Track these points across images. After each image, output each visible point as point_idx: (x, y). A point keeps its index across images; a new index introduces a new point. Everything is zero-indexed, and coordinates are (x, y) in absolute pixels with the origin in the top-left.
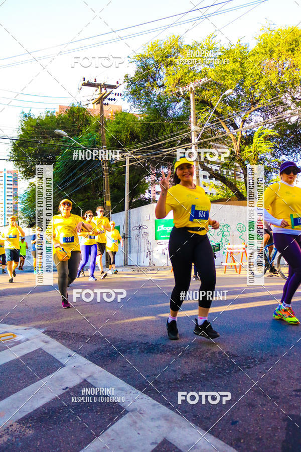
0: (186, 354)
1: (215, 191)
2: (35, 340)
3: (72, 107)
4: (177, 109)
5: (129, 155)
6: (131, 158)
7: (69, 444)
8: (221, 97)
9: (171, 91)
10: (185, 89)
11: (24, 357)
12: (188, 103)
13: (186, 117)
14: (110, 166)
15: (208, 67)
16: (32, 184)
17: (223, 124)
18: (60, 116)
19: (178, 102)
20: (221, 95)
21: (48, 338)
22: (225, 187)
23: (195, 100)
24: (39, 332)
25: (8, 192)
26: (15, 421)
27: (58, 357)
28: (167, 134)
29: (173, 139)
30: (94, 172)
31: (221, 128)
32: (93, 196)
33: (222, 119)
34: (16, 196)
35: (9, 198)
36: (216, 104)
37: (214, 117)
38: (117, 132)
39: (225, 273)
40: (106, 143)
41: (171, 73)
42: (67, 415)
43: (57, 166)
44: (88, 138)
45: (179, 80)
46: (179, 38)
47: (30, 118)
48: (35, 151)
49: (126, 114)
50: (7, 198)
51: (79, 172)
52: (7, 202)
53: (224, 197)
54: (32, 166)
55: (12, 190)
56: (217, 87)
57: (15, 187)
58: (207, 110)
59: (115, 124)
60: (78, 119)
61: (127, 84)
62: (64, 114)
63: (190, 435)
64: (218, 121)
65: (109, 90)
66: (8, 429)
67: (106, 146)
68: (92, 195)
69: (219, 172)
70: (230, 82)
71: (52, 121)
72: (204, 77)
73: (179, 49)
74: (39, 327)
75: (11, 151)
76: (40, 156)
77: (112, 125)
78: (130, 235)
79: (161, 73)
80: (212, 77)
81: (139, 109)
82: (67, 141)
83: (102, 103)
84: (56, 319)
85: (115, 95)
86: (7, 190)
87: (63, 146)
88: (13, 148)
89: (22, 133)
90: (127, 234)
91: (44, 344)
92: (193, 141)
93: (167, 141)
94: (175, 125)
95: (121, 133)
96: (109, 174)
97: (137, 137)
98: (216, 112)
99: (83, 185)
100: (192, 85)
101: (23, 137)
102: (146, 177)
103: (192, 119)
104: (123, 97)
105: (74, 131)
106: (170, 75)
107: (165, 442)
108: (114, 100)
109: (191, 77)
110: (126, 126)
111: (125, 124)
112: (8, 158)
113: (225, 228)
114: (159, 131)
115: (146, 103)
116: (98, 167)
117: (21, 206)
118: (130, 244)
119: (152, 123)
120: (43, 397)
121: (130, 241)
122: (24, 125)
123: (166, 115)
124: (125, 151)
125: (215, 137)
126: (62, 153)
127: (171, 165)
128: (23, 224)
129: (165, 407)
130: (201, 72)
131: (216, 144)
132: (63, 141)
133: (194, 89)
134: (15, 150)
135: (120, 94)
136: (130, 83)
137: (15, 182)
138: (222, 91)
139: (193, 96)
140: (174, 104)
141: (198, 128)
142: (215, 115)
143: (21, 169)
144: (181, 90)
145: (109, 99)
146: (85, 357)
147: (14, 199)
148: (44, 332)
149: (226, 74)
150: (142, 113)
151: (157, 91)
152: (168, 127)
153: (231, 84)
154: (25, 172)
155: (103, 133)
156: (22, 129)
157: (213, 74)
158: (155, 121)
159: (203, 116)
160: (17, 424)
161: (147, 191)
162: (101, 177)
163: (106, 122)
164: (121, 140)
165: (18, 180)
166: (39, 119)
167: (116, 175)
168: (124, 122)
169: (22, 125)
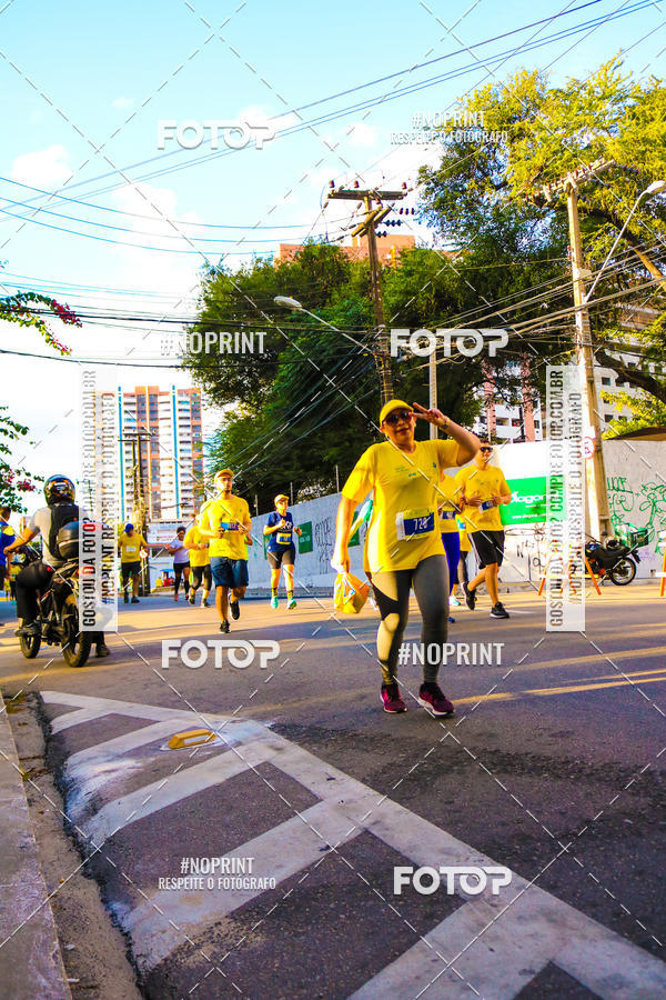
0: (588, 775)
1: (630, 412)
2: (255, 745)
3: (308, 247)
4: (539, 233)
7: (340, 967)
8: (639, 199)
9: (524, 195)
10: (554, 188)
11: (234, 781)
12: (562, 218)
13: (560, 249)
14: (395, 368)
15: (605, 134)
16: (228, 416)
17: (644, 261)
18: (283, 266)
19: (539, 217)
20: (637, 195)
21: (282, 741)
22: (654, 402)
23: (580, 210)
24: (262, 727)
25: (181, 435)
26: (224, 914)
27: (305, 780)
28: (517, 290)
29: (530, 301)
30: (361, 384)
31: (641, 268)
32: (360, 435)
33: (642, 249)
34: (198, 444)
35: (184, 446)
36: (626, 218)
37: (623, 245)
38: (407, 293)
39: (662, 594)
40: (385, 319)
41: (522, 155)
42: (332, 906)
43: (282, 374)
44: (345, 310)
45: (541, 169)
46: (536, 76)
47: (221, 275)
49: (426, 253)
50: (180, 446)
52: (180, 455)
53: (652, 423)
54: (229, 377)
55: (189, 430)
56: (627, 179)
57: (195, 422)
58: (607, 231)
59: (401, 277)
60: (321, 272)
61: (426, 186)
62: (291, 263)
63: (609, 956)
64: (632, 253)
65: (386, 203)
66: (211, 930)
67: (384, 326)
68: (359, 431)
69: (640, 368)
70: (659, 163)
71: (267, 278)
72: (596, 158)
73: (537, 101)
74: (261, 718)
77: (395, 279)
79: (500, 158)
80: (616, 155)
81: (453, 241)
82: (301, 318)
83: (373, 231)
84: (296, 698)
85: (401, 213)
86: (179, 430)
87: (294, 331)
89: (205, 308)
91: (274, 753)
92: (577, 304)
93: (519, 305)
94: (534, 270)
95: (415, 294)
97: (452, 301)
98: (627, 235)
99: (339, 411)
100: (570, 178)
101: (209, 317)
102: (475, 389)
103: (574, 254)
104: (418, 216)
105: (316, 298)
106: (519, 159)
107: (552, 970)
108: (399, 223)
109: (568, 161)
110: (427, 279)
111: (423, 275)
112: (179, 362)
113: (657, 494)
114: (498, 284)
115: (469, 226)
116: (370, 372)
117: (209, 463)
119: (483, 269)
120: (280, 867)
122: (209, 291)
123: (514, 249)
125: (627, 291)
126: (291, 346)
127: (528, 358)
129: (548, 893)
130: (589, 147)
131: (629, 307)
132: (292, 321)
133: (574, 186)
135: (410, 211)
136: (432, 185)
137: (196, 412)
138: (639, 185)
139: (573, 202)
140: (531, 223)
141: (588, 273)
142: (625, 241)
143: (207, 385)
144: (546, 191)
145: (388, 223)
146: (364, 781)
147: (194, 448)
148: (272, 729)
149: (647, 146)
150: (459, 247)
151: (492, 197)
152: (519, 275)
153: (661, 168)
154: (214, 390)
155: (377, 297)
156: (206, 300)
157: (617, 150)
158: (490, 262)
159: (598, 246)
160: (228, 920)
161: (477, 419)
162: (377, 392)
163: (382, 273)
164: (417, 310)
165: (202, 408)
166: (240, 275)
167: (409, 387)
168: (421, 269)
169: (206, 292)
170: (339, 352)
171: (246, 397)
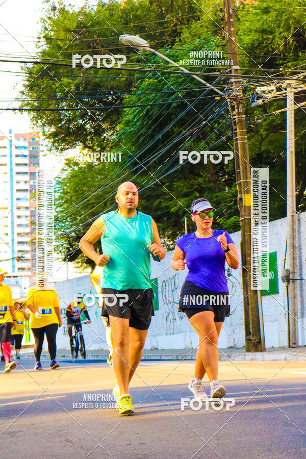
5: (291, 86)
6: (300, 92)
14: (249, 112)
16: (69, 163)
18: (129, 2)
25: (18, 182)
30: (213, 129)
32: (210, 185)
34: (36, 192)
35: (20, 195)
38: (264, 31)
40: (239, 59)
43: (127, 118)
47: (63, 11)
48: (77, 87)
50: (16, 195)
51: (176, 130)
52: (16, 204)
54: (70, 121)
55: (27, 178)
57: (34, 169)
59: (257, 14)
60: (170, 8)
67: (237, 67)
68: (210, 181)
71: (112, 15)
75: (23, 89)
76: (89, 95)
77: (250, 17)
78: (301, 274)
82: (149, 58)
86: (16, 178)
87: (141, 72)
88: (27, 83)
89: (44, 46)
90: (294, 273)
95: (271, 33)
96: (248, 132)
101: (49, 55)
105: (164, 37)
110: (284, 17)
111: (281, 13)
112: (17, 105)
116: (222, 117)
118: (302, 296)
121: (301, 287)
122: (50, 28)
124: (283, 75)
126: (138, 88)
128: (55, 255)
132: (138, 61)
134: (31, 87)
137: (34, 157)
143: (46, 129)
147: (31, 198)
154: (55, 135)
155: (230, 36)
156: (47, 38)
163: (236, 10)
164: (274, 50)
165: (41, 154)
166: (82, 12)
167: (265, 133)
168: (278, 7)
169: (46, 29)
170: (189, 95)
171: (89, 143)
